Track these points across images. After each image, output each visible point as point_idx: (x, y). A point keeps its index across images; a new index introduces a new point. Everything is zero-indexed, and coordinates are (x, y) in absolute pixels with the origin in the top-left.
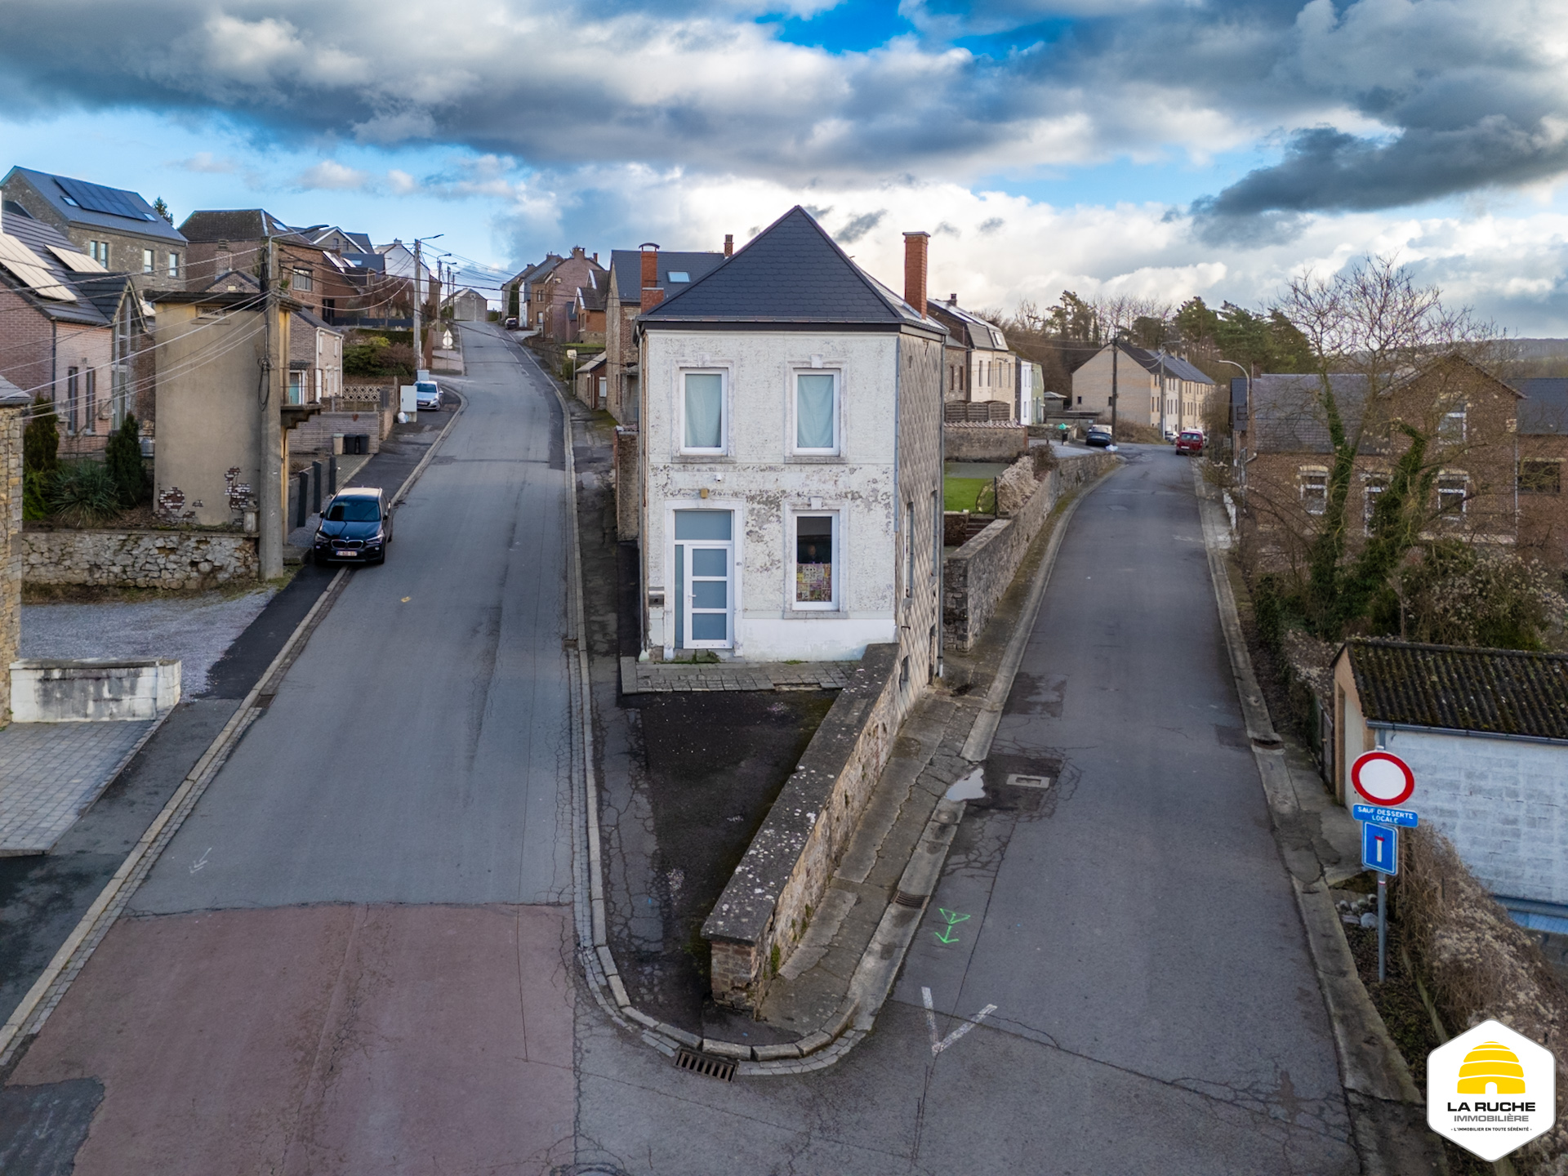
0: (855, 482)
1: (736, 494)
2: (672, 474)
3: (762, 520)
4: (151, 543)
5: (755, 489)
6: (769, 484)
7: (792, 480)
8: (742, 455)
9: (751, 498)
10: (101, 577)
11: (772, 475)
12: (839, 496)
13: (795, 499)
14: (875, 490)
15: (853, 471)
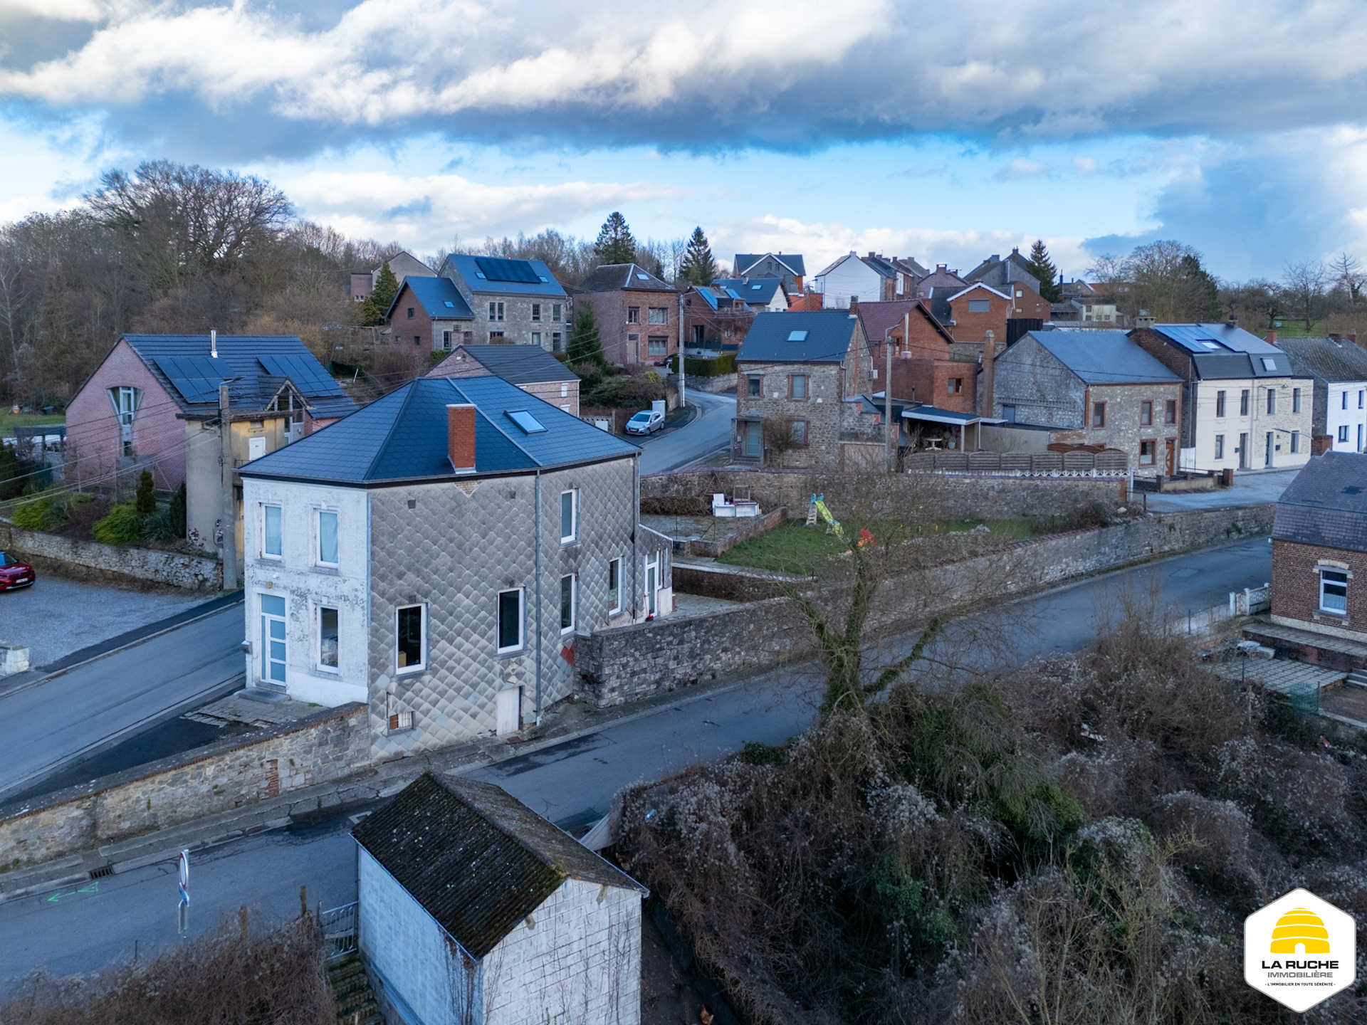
0: (345, 589)
1: (285, 588)
2: (256, 570)
3: (298, 607)
4: (179, 560)
5: (295, 586)
6: (301, 583)
7: (313, 583)
8: (289, 564)
9: (293, 592)
10: (159, 578)
11: (303, 578)
12: (339, 597)
13: (314, 596)
14: (356, 596)
15: (345, 581)
